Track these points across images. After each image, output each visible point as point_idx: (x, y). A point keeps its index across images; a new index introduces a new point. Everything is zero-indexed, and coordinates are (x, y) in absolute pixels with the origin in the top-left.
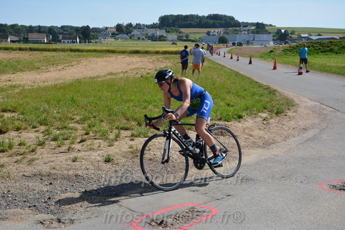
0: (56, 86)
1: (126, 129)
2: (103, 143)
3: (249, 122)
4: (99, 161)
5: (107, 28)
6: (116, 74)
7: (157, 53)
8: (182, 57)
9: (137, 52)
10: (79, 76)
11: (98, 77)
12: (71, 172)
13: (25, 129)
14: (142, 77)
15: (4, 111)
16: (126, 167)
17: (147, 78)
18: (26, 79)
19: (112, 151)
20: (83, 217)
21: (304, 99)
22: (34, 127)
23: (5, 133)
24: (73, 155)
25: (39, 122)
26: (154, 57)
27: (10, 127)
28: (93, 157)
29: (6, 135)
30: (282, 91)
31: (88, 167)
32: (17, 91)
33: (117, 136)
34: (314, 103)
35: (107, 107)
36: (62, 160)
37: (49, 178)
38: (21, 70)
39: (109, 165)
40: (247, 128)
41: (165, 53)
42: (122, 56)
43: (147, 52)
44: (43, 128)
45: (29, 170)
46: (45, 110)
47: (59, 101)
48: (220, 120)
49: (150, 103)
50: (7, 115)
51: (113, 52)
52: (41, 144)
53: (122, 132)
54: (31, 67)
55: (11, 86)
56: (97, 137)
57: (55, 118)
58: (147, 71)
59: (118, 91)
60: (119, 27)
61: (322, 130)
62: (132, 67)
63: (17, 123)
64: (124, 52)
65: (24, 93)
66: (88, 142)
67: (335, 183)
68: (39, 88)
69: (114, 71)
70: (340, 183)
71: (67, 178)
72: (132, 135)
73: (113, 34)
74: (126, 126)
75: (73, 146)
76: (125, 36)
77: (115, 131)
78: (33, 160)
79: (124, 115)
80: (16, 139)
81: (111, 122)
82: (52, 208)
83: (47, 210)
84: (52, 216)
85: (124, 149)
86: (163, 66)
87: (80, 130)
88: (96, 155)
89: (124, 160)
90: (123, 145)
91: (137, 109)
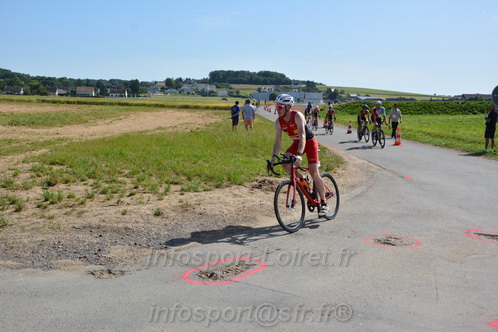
0: (103, 139)
1: (176, 184)
2: (153, 198)
4: (148, 215)
5: (156, 82)
6: (165, 129)
7: (207, 108)
8: (233, 113)
9: (186, 107)
10: (127, 130)
11: (146, 131)
12: (120, 225)
13: (74, 181)
14: (191, 132)
15: (53, 163)
16: (176, 221)
17: (197, 134)
18: (74, 132)
19: (162, 205)
20: (132, 269)
21: (353, 158)
22: (82, 181)
23: (53, 185)
24: (122, 208)
25: (88, 175)
26: (204, 113)
27: (59, 179)
28: (143, 211)
29: (55, 187)
30: (332, 149)
31: (137, 220)
32: (64, 144)
33: (167, 190)
34: (362, 161)
35: (156, 161)
36: (112, 213)
37: (99, 230)
38: (69, 124)
39: (158, 219)
41: (215, 108)
42: (171, 111)
43: (196, 108)
44: (91, 181)
45: (79, 222)
46: (93, 164)
47: (107, 155)
48: (271, 176)
49: (199, 158)
50: (55, 168)
51: (162, 106)
52: (90, 197)
53: (172, 186)
54: (79, 120)
55: (58, 139)
56: (146, 191)
57: (104, 171)
58: (197, 126)
59: (167, 145)
60: (169, 82)
61: (369, 187)
62: (181, 122)
63: (65, 176)
64: (173, 107)
65: (72, 146)
66: (138, 196)
67: (379, 238)
68: (87, 141)
69: (163, 126)
70: (385, 238)
71: (117, 231)
72: (182, 190)
73: (163, 89)
74: (176, 180)
75: (122, 199)
76: (174, 90)
77: (164, 185)
78: (83, 212)
79: (174, 169)
80: (65, 192)
81: (160, 177)
82: (102, 259)
83: (97, 261)
84: (102, 267)
85: (174, 204)
86: (213, 121)
87: (129, 184)
88: (146, 209)
89: (173, 214)
90: (173, 199)
91: (187, 164)
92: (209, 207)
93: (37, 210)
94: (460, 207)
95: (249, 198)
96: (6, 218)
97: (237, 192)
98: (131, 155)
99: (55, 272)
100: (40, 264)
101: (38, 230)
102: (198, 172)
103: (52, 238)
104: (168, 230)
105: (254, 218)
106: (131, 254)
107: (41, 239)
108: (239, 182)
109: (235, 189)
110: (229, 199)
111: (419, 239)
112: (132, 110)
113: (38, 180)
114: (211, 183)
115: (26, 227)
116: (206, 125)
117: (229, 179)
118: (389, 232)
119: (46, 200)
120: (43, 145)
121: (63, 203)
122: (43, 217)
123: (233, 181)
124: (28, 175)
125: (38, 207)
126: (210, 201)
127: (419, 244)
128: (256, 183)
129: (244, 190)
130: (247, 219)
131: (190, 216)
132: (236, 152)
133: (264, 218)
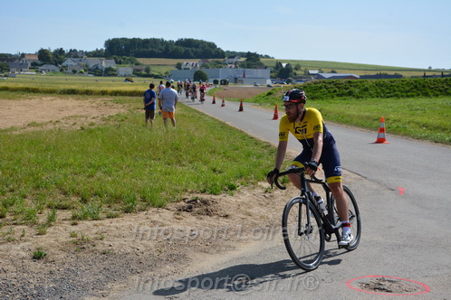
1: (64, 208)
2: (30, 231)
3: (245, 196)
4: (23, 258)
5: (23, 55)
6: (41, 125)
7: (104, 93)
8: (146, 101)
9: (72, 92)
11: (13, 129)
14: (82, 129)
16: (66, 266)
17: (91, 132)
19: (44, 242)
26: (99, 100)
28: (13, 253)
31: (6, 268)
33: (51, 220)
35: (32, 174)
39: (40, 264)
40: (243, 203)
41: (116, 93)
42: (47, 99)
43: (88, 93)
48: (203, 192)
49: (97, 168)
51: (35, 91)
53: (58, 212)
56: (18, 221)
58: (90, 120)
59: (47, 150)
60: (43, 55)
62: (66, 114)
64: (51, 92)
66: (5, 229)
67: (367, 280)
69: (38, 121)
70: (375, 281)
72: (74, 217)
73: (34, 65)
74: (63, 203)
76: (53, 67)
77: (47, 212)
79: (59, 187)
81: (39, 198)
85: (63, 239)
86: (113, 112)
88: (18, 250)
89: (63, 255)
90: (61, 232)
91: (80, 178)
92: (116, 243)
95: (176, 226)
97: (156, 217)
102: (97, 188)
104: (55, 281)
105: (184, 256)
108: (159, 202)
109: (153, 214)
111: (426, 281)
114: (118, 206)
116: (103, 119)
117: (144, 199)
118: (380, 271)
123: (149, 201)
126: (117, 233)
127: (427, 289)
128: (183, 203)
129: (166, 215)
130: (172, 259)
131: (89, 257)
132: (150, 158)
133: (198, 255)
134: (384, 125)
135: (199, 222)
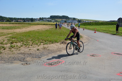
0: (25, 32)
1: (42, 43)
2: (37, 46)
5: (37, 19)
7: (50, 24)
8: (56, 26)
9: (45, 24)
10: (30, 30)
11: (35, 30)
12: (29, 53)
13: (18, 42)
15: (13, 38)
17: (47, 31)
18: (18, 31)
19: (39, 48)
20: (32, 63)
21: (85, 36)
22: (20, 42)
23: (13, 43)
24: (29, 49)
25: (21, 41)
26: (49, 26)
27: (14, 42)
28: (34, 49)
29: (13, 44)
31: (33, 51)
32: (15, 33)
33: (40, 44)
34: (87, 37)
35: (37, 37)
36: (27, 50)
37: (24, 54)
38: (16, 29)
39: (38, 51)
41: (51, 24)
42: (41, 26)
43: (47, 24)
44: (22, 42)
45: (19, 52)
46: (22, 38)
47: (26, 36)
50: (13, 39)
51: (39, 24)
52: (22, 46)
53: (41, 43)
54: (19, 28)
55: (14, 32)
57: (25, 40)
58: (47, 29)
59: (40, 34)
60: (40, 18)
61: (89, 43)
62: (43, 28)
63: (16, 41)
64: (41, 24)
65: (17, 34)
66: (33, 46)
68: (21, 33)
69: (39, 29)
70: (92, 55)
71: (28, 54)
72: (44, 44)
73: (39, 20)
75: (29, 46)
77: (40, 43)
78: (20, 50)
79: (42, 39)
80: (15, 45)
81: (38, 41)
82: (25, 61)
83: (24, 61)
84: (25, 63)
85: (42, 47)
86: (51, 28)
87: (31, 43)
88: (35, 49)
89: (42, 50)
90: (42, 46)
91: (45, 38)
92: (50, 48)
93: (9, 49)
94: (110, 47)
95: (60, 46)
96: (2, 51)
97: (57, 44)
98: (31, 36)
99: (13, 64)
100: (10, 62)
101: (9, 54)
102: (48, 40)
103: (13, 56)
104: (40, 54)
105: (61, 50)
106: (32, 59)
107: (10, 56)
109: (56, 44)
110: (55, 46)
111: (100, 55)
112: (32, 25)
113: (9, 42)
114: (51, 42)
115: (6, 53)
116: (49, 29)
117: (55, 41)
118: (93, 53)
119: (11, 47)
120: (10, 34)
121: (15, 47)
122: (10, 51)
123: (56, 42)
124: (7, 41)
125: (9, 48)
126: (50, 46)
127: (100, 56)
128: (61, 42)
129: (59, 44)
130: (59, 51)
131: (46, 50)
132: (57, 35)
133: (63, 50)
134: (96, 30)
135: (64, 45)
